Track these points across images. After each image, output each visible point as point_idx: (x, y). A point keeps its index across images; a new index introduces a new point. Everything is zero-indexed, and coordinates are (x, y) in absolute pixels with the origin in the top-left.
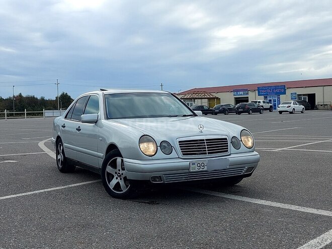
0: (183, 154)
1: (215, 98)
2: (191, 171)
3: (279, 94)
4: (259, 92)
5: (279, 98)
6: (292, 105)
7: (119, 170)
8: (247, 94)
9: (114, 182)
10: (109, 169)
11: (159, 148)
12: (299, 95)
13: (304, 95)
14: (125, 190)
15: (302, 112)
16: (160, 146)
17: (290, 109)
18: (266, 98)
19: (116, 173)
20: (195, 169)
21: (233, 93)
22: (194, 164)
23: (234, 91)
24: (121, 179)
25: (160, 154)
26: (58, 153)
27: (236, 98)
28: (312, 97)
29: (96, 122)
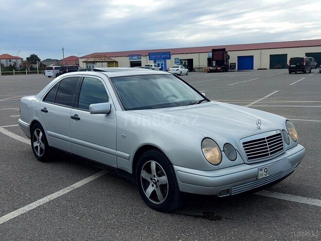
0: (249, 158)
1: (114, 62)
2: (260, 178)
3: (165, 59)
4: (149, 57)
5: (165, 63)
6: (180, 68)
7: (155, 177)
8: (141, 58)
9: (150, 190)
10: (144, 174)
11: (223, 152)
12: (181, 60)
13: (184, 60)
14: (162, 201)
15: (187, 74)
16: (223, 151)
17: (178, 72)
18: (155, 62)
19: (151, 179)
20: (262, 175)
21: (128, 58)
22: (261, 170)
23: (129, 56)
24: (157, 187)
25: (226, 161)
26: (33, 139)
27: (131, 62)
28: (190, 61)
29: (108, 113)
